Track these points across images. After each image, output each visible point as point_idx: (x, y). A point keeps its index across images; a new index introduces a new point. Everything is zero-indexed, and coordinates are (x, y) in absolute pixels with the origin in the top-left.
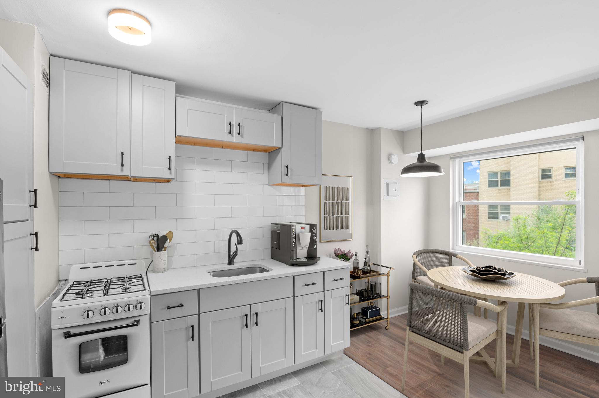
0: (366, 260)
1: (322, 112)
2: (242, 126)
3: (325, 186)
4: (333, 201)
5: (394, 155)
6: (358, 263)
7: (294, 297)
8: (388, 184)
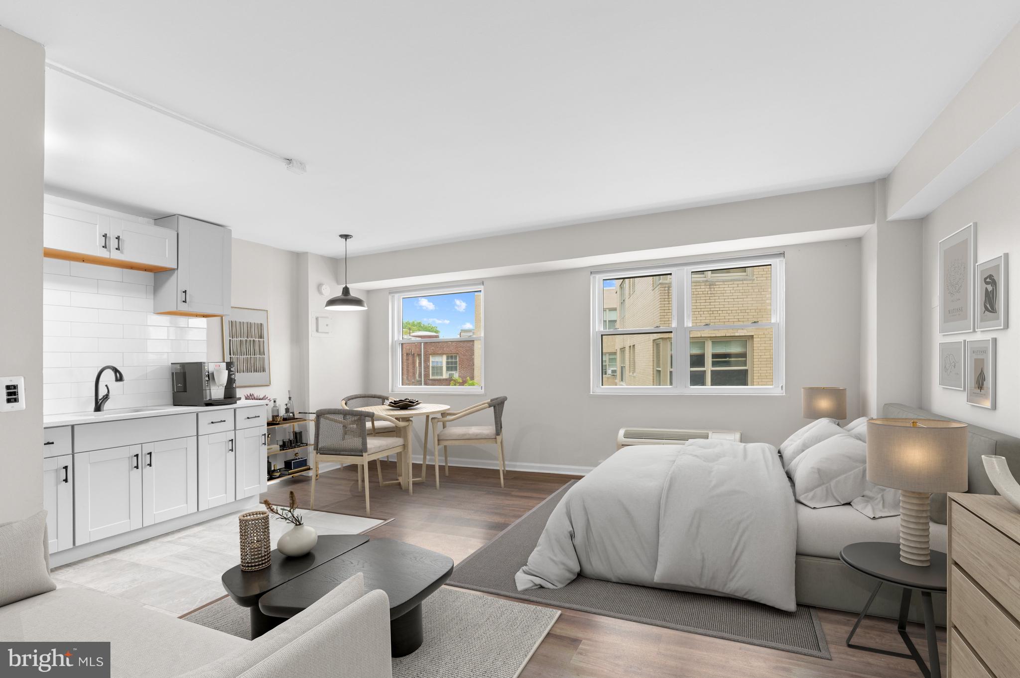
0: (288, 406)
1: (231, 230)
2: (121, 240)
3: (229, 321)
4: (241, 339)
5: (324, 285)
6: (278, 410)
7: (197, 435)
8: (317, 319)
